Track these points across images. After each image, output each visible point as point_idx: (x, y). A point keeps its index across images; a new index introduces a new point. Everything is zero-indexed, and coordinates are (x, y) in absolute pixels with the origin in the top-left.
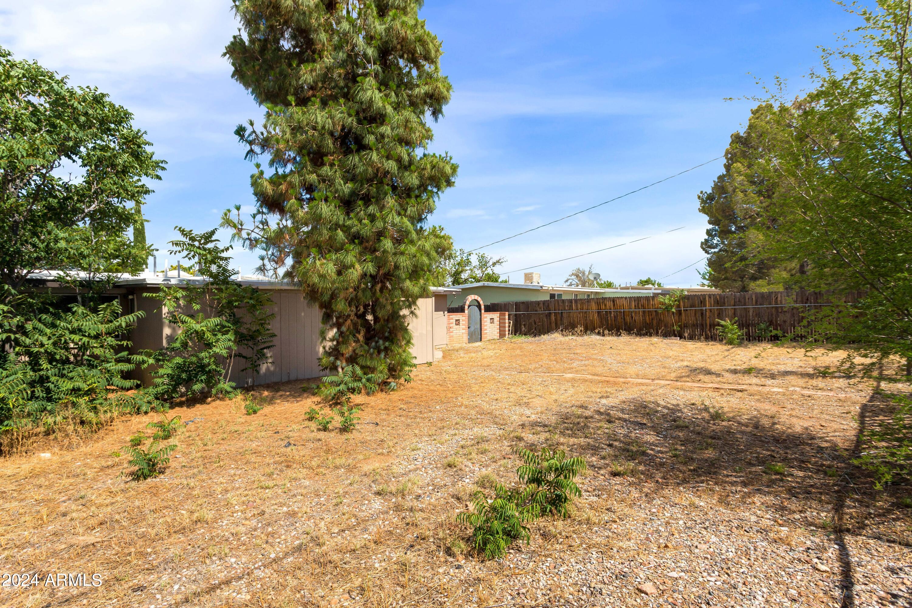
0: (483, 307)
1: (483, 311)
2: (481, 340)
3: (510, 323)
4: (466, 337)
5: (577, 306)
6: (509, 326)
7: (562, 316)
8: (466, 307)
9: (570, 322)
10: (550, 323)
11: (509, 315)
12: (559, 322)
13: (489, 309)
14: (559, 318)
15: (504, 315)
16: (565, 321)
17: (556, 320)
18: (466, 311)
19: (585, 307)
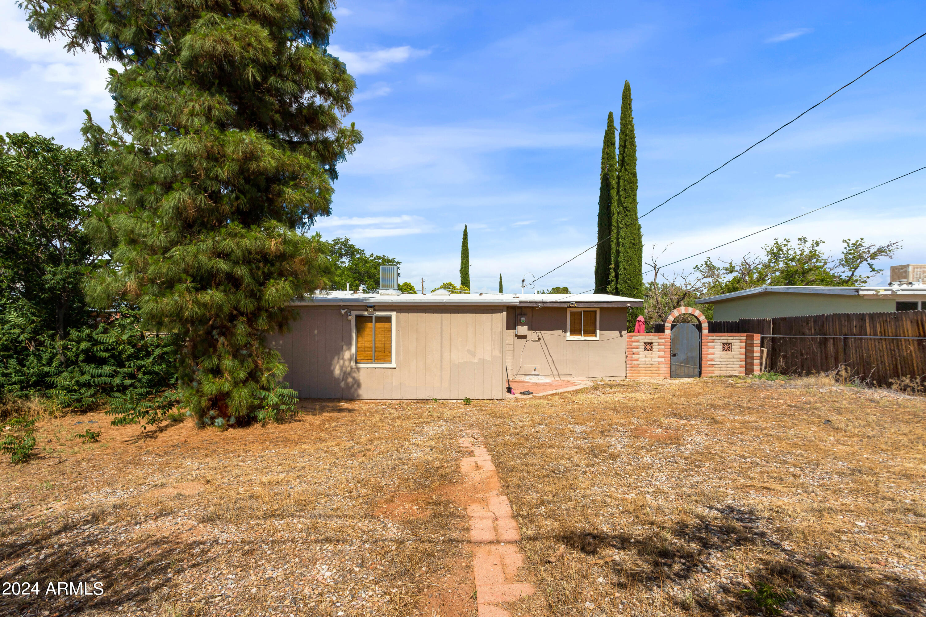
0: (705, 325)
1: (705, 332)
2: (700, 374)
3: (762, 352)
4: (665, 369)
5: (874, 328)
6: (761, 358)
7: (846, 344)
8: (668, 325)
9: (862, 358)
10: (826, 357)
11: (763, 339)
12: (841, 356)
13: (715, 328)
14: (841, 350)
15: (752, 338)
16: (853, 357)
17: (837, 352)
18: (668, 332)
19: (891, 330)
